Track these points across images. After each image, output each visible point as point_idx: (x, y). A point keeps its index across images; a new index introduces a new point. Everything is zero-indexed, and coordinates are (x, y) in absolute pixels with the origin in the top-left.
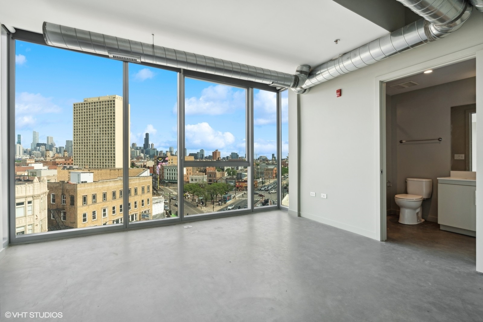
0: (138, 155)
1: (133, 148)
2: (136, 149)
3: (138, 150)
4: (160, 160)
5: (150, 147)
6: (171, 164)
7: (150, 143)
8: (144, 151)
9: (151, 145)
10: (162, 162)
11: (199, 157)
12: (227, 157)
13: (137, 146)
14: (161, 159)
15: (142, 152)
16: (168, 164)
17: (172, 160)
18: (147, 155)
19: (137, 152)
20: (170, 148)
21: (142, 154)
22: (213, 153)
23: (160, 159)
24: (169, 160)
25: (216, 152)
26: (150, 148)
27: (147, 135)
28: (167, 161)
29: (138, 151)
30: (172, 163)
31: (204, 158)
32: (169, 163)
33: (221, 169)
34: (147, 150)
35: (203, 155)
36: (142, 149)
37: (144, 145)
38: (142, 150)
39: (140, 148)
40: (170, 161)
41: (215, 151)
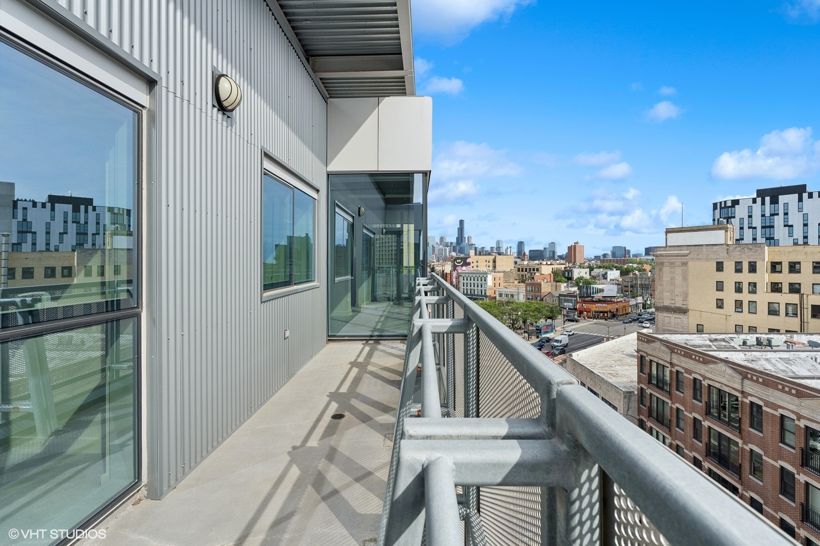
0: (448, 255)
1: (441, 244)
2: (445, 245)
3: (447, 246)
4: (459, 263)
5: (467, 242)
6: (475, 268)
7: (466, 235)
8: (457, 248)
9: (468, 237)
10: (462, 266)
11: (548, 256)
12: (605, 255)
13: (447, 241)
14: (460, 261)
15: (454, 251)
16: (470, 268)
17: (477, 262)
18: (461, 254)
19: (446, 251)
20: (498, 242)
21: (453, 253)
22: (570, 248)
23: (458, 261)
24: (473, 262)
25: (575, 246)
26: (465, 242)
27: (461, 222)
28: (469, 264)
29: (448, 249)
30: (477, 267)
31: (556, 258)
32: (473, 267)
33: (566, 278)
34: (461, 247)
35: (554, 252)
36: (454, 245)
37: (457, 239)
38: (454, 247)
39: (451, 243)
40: (475, 264)
41: (573, 244)
